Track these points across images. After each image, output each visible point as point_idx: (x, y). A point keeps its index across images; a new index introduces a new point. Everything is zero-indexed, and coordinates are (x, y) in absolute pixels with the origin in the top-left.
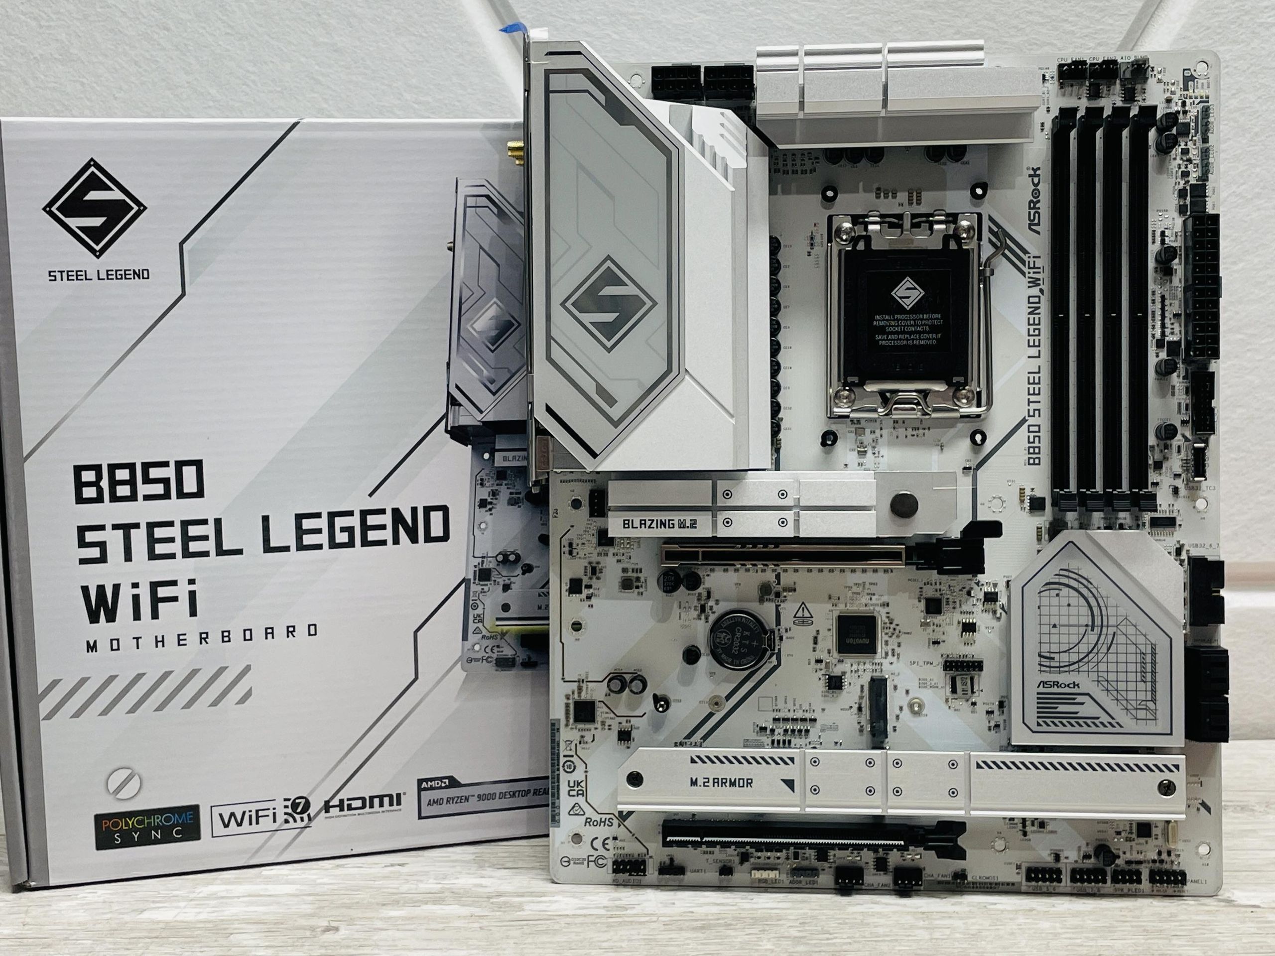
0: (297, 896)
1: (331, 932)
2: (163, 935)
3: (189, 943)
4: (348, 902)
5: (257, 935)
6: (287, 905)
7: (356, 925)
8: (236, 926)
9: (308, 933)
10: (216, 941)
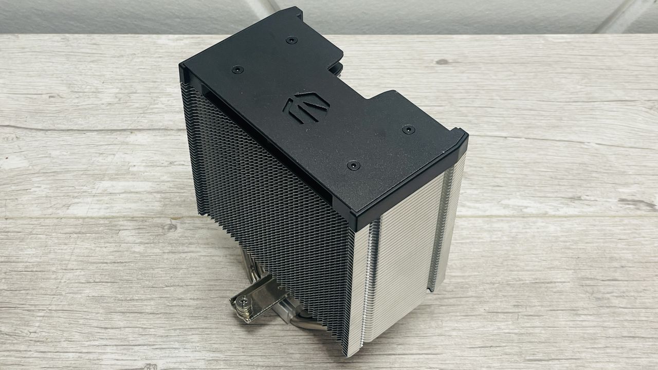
0: (151, 193)
1: (173, 230)
2: (83, 231)
3: (98, 238)
4: (179, 200)
5: (134, 231)
6: (146, 202)
7: (185, 223)
8: (121, 223)
9: (161, 230)
10: (112, 237)
